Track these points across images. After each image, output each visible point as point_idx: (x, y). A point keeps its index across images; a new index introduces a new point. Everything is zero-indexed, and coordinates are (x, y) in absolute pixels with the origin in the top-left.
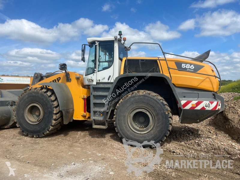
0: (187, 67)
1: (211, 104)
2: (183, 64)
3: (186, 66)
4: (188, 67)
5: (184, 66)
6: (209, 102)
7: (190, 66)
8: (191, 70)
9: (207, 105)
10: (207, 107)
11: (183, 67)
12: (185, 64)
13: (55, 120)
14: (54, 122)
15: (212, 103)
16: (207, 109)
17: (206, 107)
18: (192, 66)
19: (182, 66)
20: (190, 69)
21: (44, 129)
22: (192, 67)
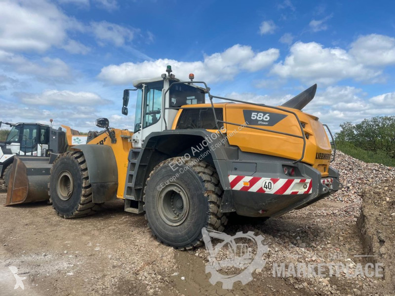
0: (258, 119)
1: (274, 183)
2: (253, 113)
3: (257, 115)
4: (260, 118)
5: (254, 117)
6: (270, 179)
7: (263, 117)
8: (264, 123)
9: (267, 184)
10: (267, 188)
11: (252, 118)
12: (256, 114)
13: (84, 196)
14: (82, 199)
15: (275, 181)
16: (267, 191)
17: (265, 189)
18: (267, 116)
19: (251, 116)
20: (263, 121)
21: (73, 208)
22: (266, 118)
